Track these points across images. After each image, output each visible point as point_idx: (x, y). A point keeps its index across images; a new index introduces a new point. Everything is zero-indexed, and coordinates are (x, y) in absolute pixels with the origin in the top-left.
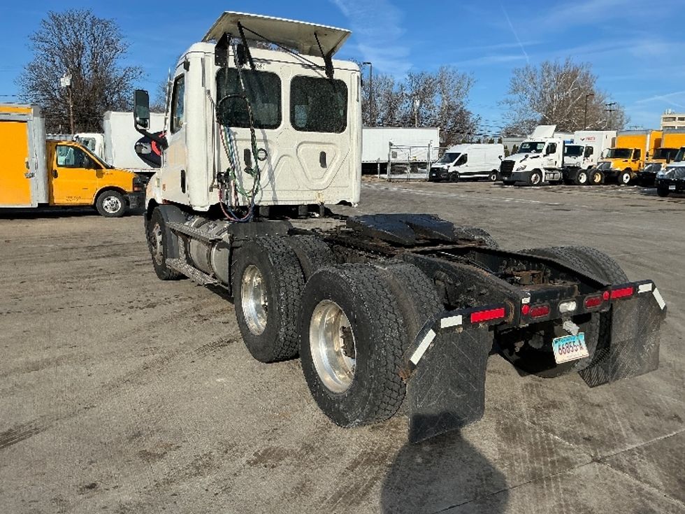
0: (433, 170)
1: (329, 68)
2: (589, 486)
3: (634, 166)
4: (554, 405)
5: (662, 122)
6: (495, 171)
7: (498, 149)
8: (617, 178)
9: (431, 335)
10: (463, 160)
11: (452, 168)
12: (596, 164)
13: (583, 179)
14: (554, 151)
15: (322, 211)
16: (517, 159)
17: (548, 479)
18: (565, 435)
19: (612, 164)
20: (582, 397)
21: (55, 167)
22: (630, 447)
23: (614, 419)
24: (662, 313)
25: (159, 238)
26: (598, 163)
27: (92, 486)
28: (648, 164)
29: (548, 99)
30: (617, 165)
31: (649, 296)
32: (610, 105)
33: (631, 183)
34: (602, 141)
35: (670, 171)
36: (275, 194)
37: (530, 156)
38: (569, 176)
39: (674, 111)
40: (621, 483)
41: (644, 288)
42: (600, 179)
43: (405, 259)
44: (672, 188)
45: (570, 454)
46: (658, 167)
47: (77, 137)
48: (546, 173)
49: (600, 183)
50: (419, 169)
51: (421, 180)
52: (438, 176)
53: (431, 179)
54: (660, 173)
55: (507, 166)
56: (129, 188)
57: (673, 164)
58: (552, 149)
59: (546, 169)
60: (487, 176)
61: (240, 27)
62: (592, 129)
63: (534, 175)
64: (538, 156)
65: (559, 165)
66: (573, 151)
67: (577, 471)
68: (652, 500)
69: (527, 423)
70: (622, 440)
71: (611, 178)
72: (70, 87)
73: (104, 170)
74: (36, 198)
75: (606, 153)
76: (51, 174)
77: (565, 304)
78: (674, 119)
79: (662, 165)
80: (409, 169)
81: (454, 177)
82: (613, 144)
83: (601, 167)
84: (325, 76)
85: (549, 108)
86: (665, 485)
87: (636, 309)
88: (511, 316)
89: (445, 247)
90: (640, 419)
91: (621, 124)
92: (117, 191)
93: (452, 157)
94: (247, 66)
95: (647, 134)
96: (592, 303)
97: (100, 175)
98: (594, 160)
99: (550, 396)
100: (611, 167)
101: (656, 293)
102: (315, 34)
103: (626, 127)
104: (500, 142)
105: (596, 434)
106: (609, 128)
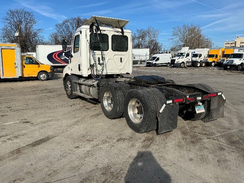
0: (148, 63)
1: (123, 32)
2: (207, 143)
3: (216, 60)
4: (195, 127)
5: (225, 45)
6: (169, 63)
7: (169, 55)
8: (210, 64)
9: (164, 105)
10: (158, 59)
11: (154, 62)
12: (203, 60)
13: (199, 65)
14: (188, 56)
15: (121, 76)
16: (176, 58)
17: (196, 142)
18: (199, 133)
19: (208, 60)
20: (203, 125)
21: (24, 64)
22: (217, 135)
23: (212, 129)
24: (224, 101)
25: (69, 86)
26: (204, 59)
27: (77, 147)
28: (220, 59)
29: (186, 38)
30: (210, 60)
31: (221, 96)
32: (207, 39)
33: (215, 66)
34: (205, 52)
35: (228, 61)
36: (106, 71)
37: (181, 58)
38: (194, 64)
39: (229, 41)
40: (215, 143)
41: (219, 94)
42: (204, 65)
43: (153, 87)
44: (229, 67)
45: (201, 137)
46: (224, 60)
47: (27, 54)
48: (186, 63)
49: (204, 66)
50: (143, 63)
51: (144, 67)
52: (149, 65)
53: (147, 66)
54: (224, 62)
55: (173, 61)
56: (49, 71)
57: (228, 59)
58: (188, 55)
59: (186, 62)
60: (166, 64)
61: (96, 20)
62: (201, 48)
63: (182, 64)
64: (183, 58)
65: (190, 60)
66: (195, 55)
67: (203, 141)
68: (223, 146)
69: (189, 131)
70: (215, 134)
71: (208, 64)
72: (18, 36)
73: (41, 65)
74: (18, 75)
75: (206, 56)
76: (23, 67)
77: (198, 98)
78: (229, 44)
79: (225, 60)
80: (139, 63)
81: (155, 65)
82: (208, 53)
83: (205, 61)
84: (122, 35)
85: (186, 40)
86: (226, 143)
87: (217, 100)
88: (185, 101)
89: (163, 84)
90: (219, 129)
91: (211, 46)
92: (45, 72)
93: (154, 58)
94: (99, 32)
95: (220, 49)
96: (205, 97)
97: (39, 67)
98: (202, 58)
99: (194, 125)
100: (208, 61)
101: (223, 95)
102: (118, 22)
103: (213, 47)
104: (170, 53)
105: (208, 133)
106: (207, 47)
